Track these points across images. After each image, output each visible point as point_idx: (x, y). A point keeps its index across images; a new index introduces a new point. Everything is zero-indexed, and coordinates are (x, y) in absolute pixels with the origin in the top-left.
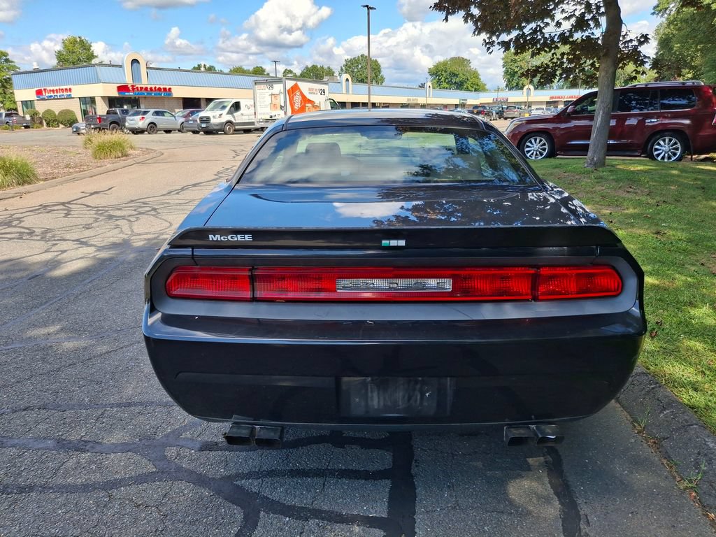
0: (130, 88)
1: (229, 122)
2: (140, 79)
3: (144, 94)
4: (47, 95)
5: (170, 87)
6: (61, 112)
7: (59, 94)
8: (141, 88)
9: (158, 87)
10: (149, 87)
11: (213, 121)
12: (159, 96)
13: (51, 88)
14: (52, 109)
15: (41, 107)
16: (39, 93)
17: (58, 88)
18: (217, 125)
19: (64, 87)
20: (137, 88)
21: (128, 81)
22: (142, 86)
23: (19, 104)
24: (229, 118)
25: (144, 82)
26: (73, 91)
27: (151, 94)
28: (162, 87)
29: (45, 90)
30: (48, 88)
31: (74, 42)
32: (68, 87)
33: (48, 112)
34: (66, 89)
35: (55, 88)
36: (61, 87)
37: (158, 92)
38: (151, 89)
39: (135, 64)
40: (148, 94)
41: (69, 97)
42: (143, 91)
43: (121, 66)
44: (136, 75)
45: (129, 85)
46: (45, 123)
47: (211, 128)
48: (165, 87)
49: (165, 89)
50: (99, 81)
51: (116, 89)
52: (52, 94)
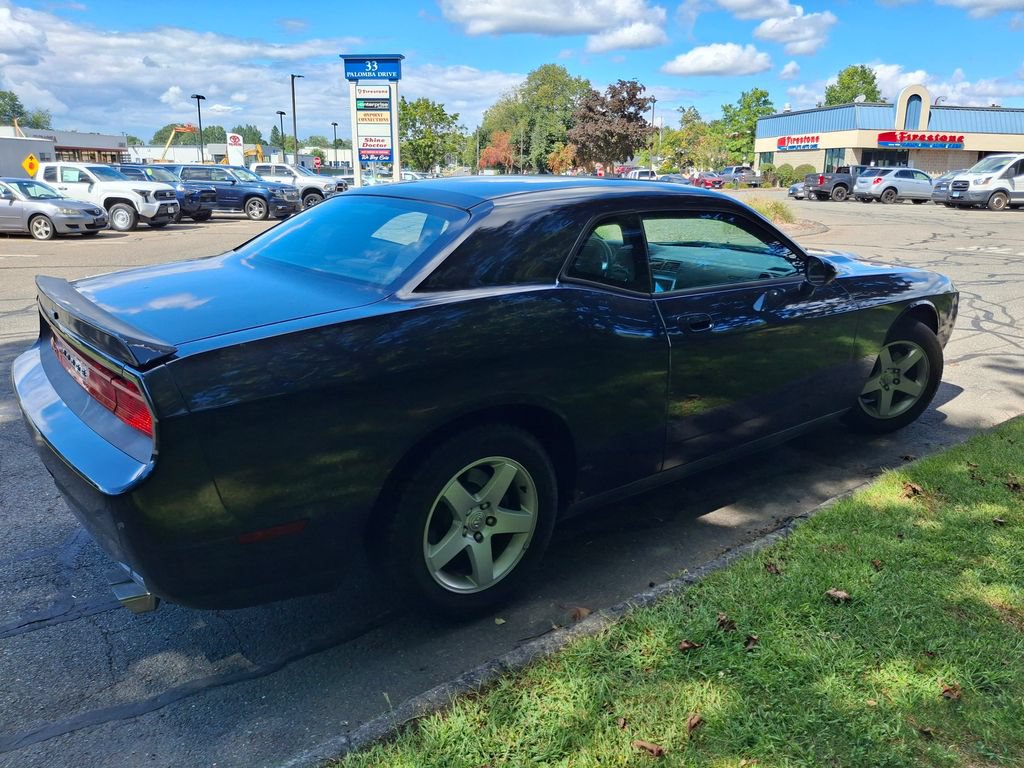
0: (898, 137)
1: (1003, 191)
2: (916, 123)
3: (917, 145)
4: (790, 145)
5: (961, 135)
6: (798, 168)
7: (803, 144)
8: (915, 137)
9: (941, 134)
10: (927, 134)
11: (972, 188)
12: (941, 149)
13: (796, 137)
14: (791, 164)
15: (779, 161)
16: (782, 142)
17: (803, 136)
18: (977, 195)
19: (810, 135)
20: (909, 136)
21: (898, 126)
22: (916, 133)
23: (757, 156)
24: (1005, 184)
25: (923, 128)
26: (820, 139)
27: (928, 146)
28: (948, 135)
29: (789, 138)
30: (793, 137)
31: (853, 74)
32: (815, 135)
33: (786, 167)
34: (813, 138)
35: (799, 136)
36: (807, 136)
37: (940, 143)
38: (930, 138)
39: (914, 103)
40: (923, 145)
41: (815, 148)
42: (917, 141)
43: (892, 106)
44: (911, 118)
45: (897, 133)
46: (778, 183)
47: (966, 199)
48: (953, 135)
49: (952, 138)
50: (854, 127)
51: (877, 137)
52: (795, 144)
